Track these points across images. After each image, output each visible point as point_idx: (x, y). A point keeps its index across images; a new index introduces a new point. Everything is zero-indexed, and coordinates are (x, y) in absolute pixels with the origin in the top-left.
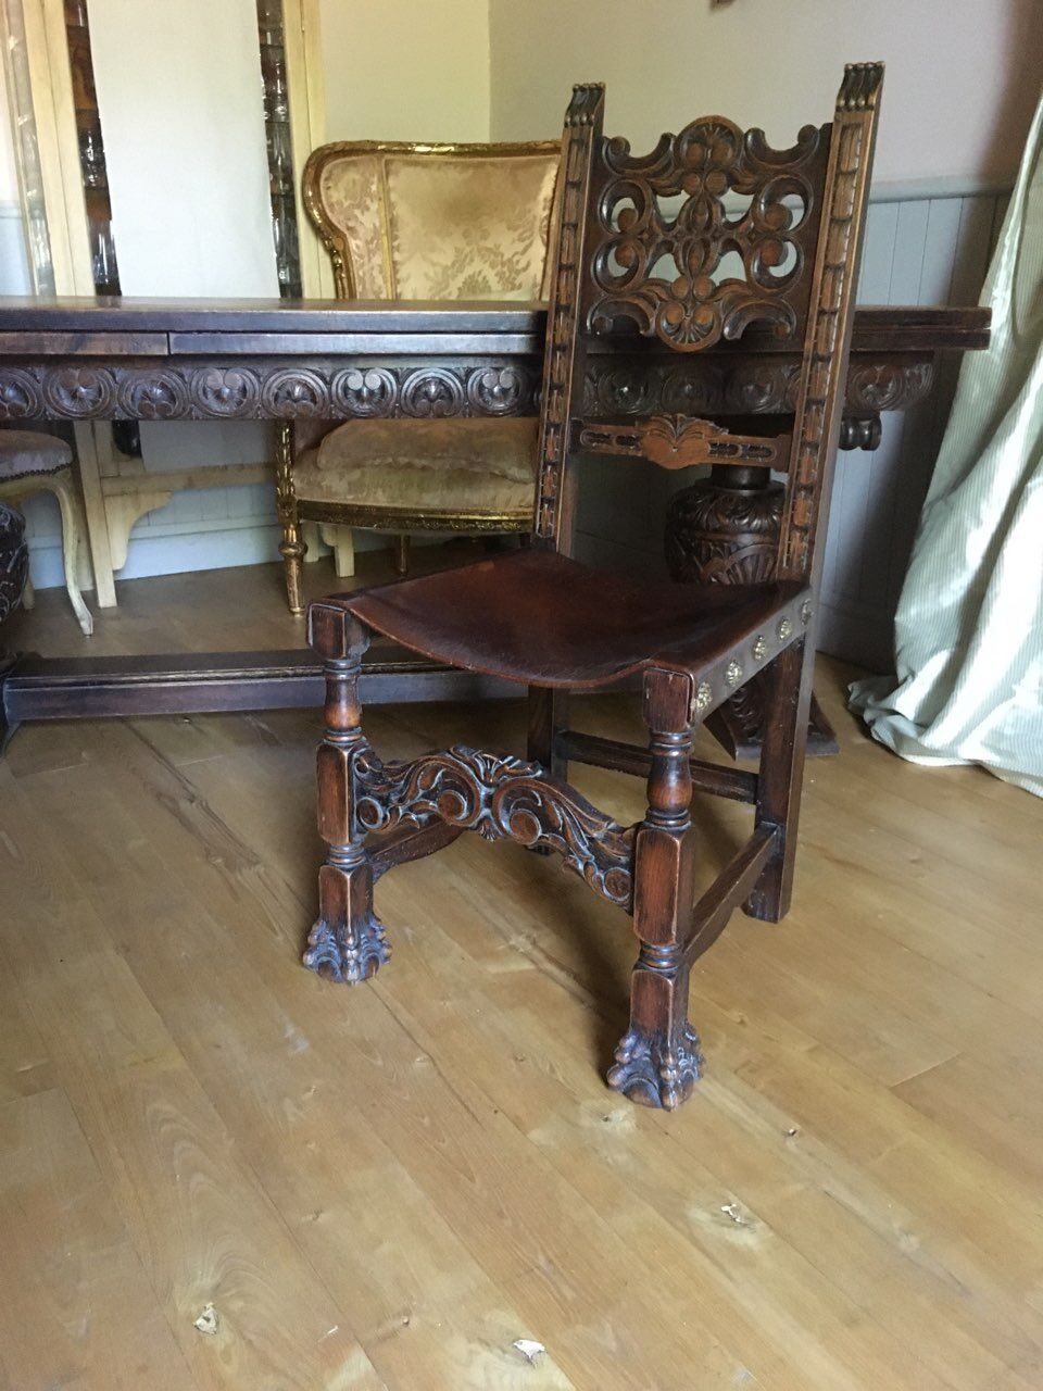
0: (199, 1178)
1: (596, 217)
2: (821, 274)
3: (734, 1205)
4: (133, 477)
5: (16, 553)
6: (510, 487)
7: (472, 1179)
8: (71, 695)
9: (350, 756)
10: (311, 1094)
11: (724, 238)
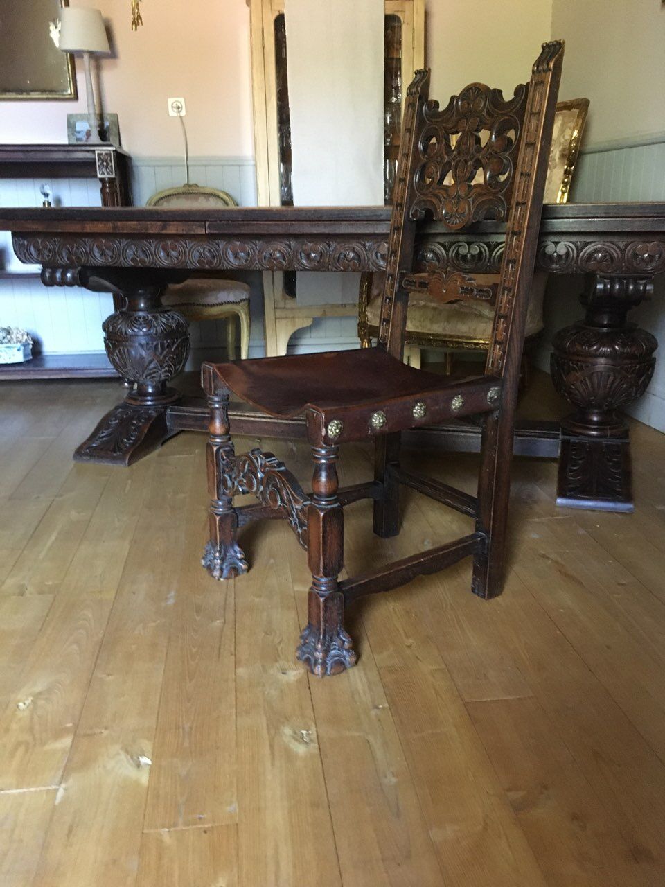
0: (75, 647)
1: (418, 150)
2: (518, 179)
3: (310, 732)
4: (292, 309)
5: (179, 341)
6: (486, 323)
7: (191, 680)
8: (197, 419)
9: (218, 450)
10: (154, 624)
11: (475, 159)
